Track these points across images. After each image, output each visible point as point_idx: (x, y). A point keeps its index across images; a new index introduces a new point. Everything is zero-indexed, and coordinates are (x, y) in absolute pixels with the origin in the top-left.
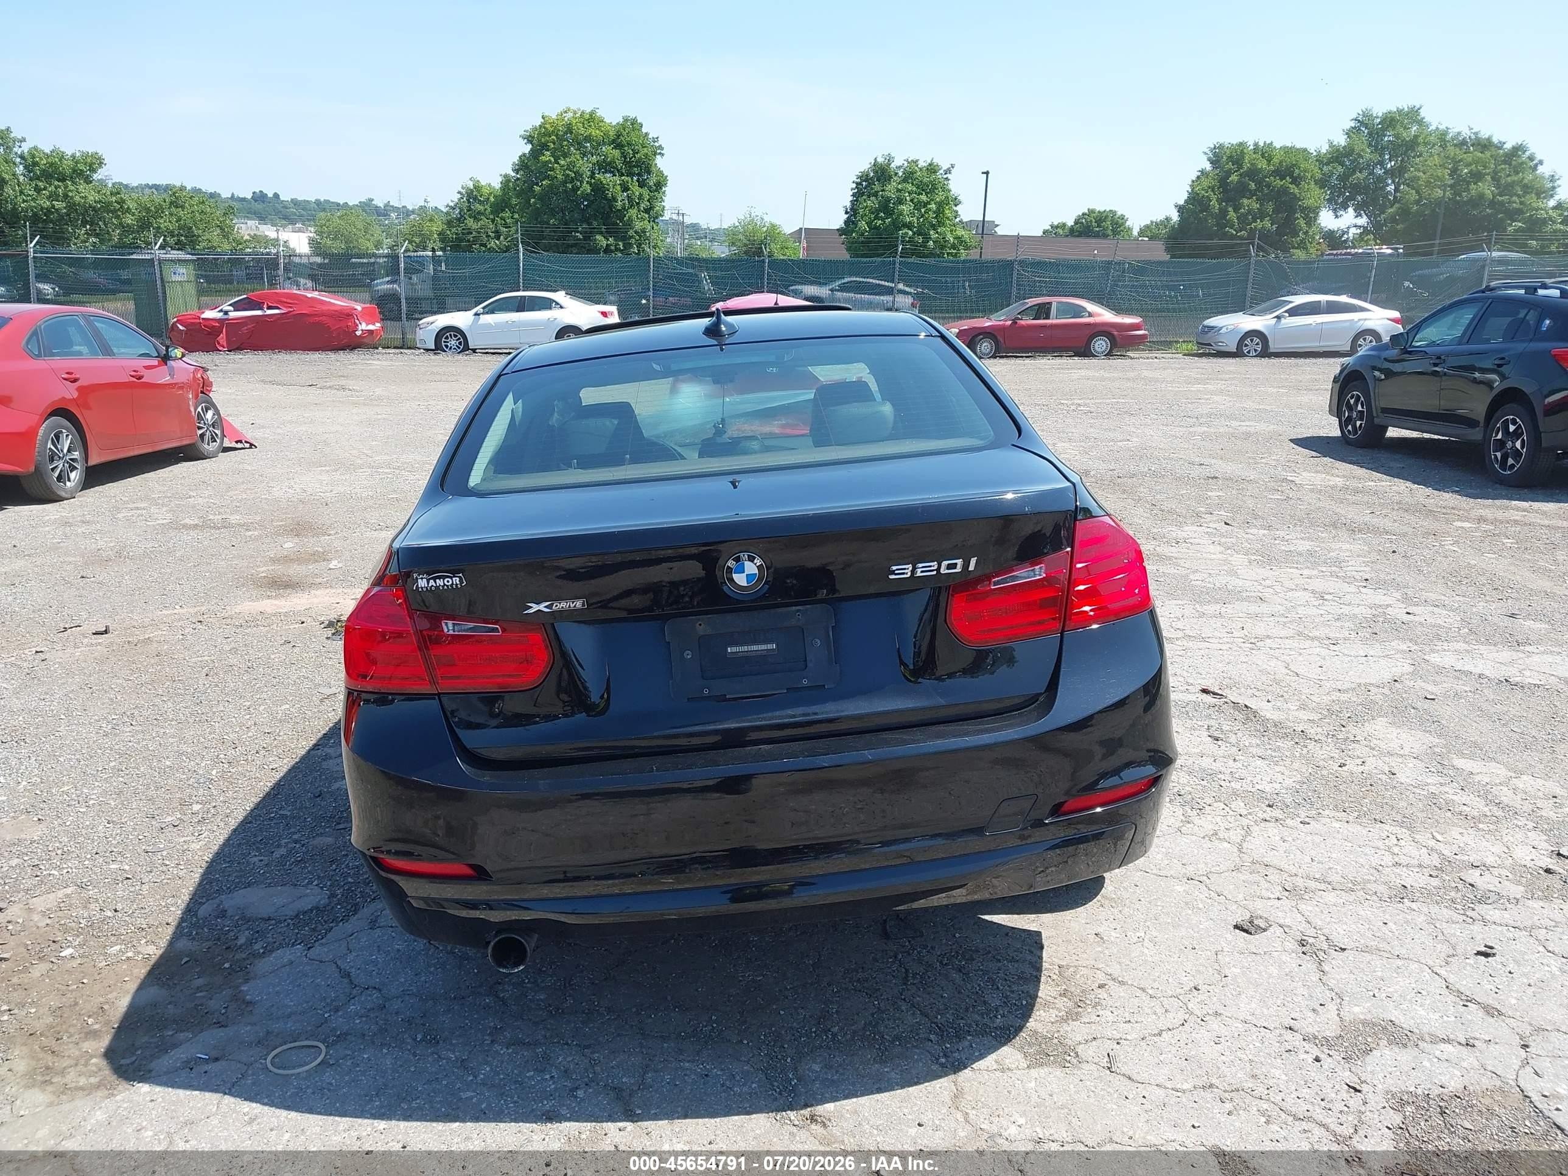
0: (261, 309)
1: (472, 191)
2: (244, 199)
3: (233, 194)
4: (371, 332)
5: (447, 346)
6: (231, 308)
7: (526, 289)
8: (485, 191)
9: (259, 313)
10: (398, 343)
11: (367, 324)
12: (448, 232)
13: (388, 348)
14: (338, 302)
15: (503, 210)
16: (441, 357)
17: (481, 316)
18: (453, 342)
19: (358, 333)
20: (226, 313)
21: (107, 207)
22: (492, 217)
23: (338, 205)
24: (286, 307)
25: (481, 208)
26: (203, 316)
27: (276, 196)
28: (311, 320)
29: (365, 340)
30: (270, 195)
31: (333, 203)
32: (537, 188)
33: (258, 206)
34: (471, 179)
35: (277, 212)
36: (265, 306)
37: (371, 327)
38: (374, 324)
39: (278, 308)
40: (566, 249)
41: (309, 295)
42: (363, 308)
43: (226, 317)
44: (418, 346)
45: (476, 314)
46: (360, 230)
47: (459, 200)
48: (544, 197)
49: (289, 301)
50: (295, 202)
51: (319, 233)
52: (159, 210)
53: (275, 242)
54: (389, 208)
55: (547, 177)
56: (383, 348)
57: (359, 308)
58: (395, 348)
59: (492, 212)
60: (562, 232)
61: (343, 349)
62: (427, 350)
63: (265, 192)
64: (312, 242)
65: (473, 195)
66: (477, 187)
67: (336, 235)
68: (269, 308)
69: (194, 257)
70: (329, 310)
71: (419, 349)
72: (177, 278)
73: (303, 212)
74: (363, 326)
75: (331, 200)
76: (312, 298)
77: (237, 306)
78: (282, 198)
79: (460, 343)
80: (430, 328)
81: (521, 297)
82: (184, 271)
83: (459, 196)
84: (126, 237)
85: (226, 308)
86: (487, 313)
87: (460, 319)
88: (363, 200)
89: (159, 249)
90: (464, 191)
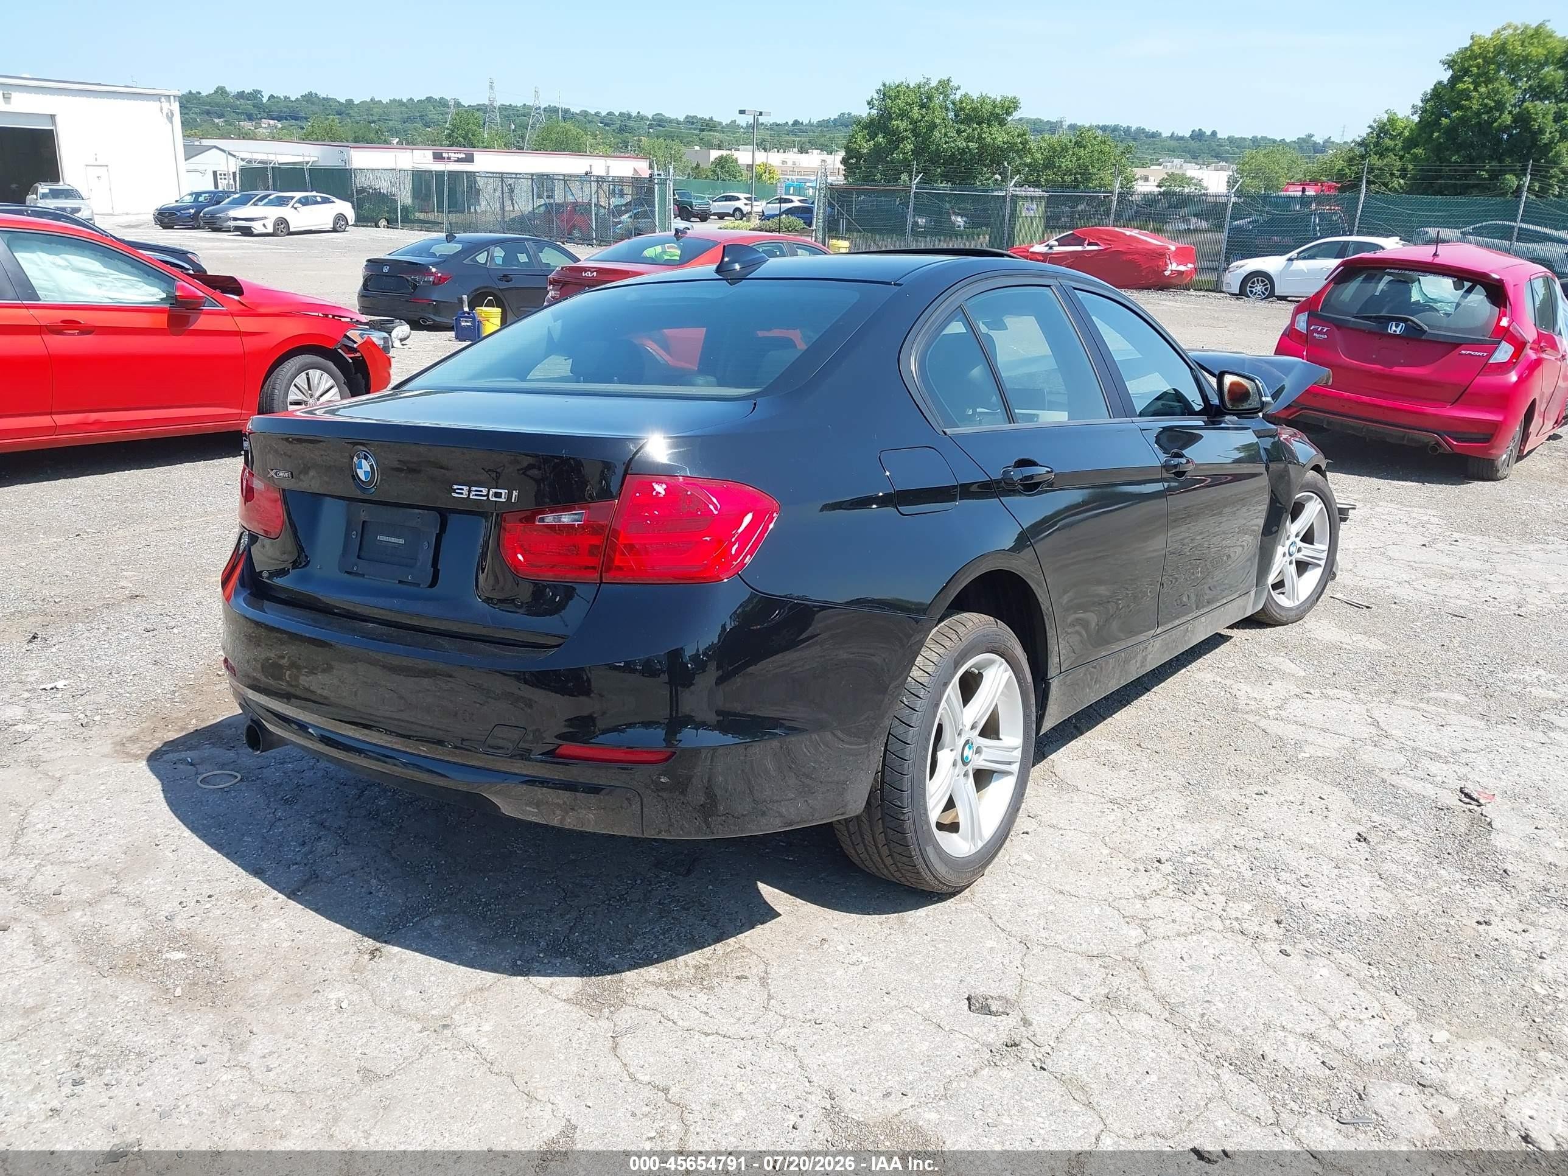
0: (1082, 244)
1: (1385, 124)
2: (1182, 138)
3: (1173, 133)
4: (1181, 273)
5: (1251, 292)
6: (1057, 243)
7: (1359, 233)
8: (1400, 125)
9: (1079, 248)
10: (1212, 286)
11: (1178, 265)
12: (1347, 171)
13: (1201, 290)
14: (1154, 241)
15: (1416, 146)
16: (1244, 302)
17: (1295, 262)
18: (1259, 288)
19: (1167, 273)
20: (1051, 247)
21: (1012, 146)
22: (1401, 153)
23: (1274, 141)
24: (1105, 244)
25: (1392, 143)
26: (1032, 250)
27: (1214, 133)
28: (1124, 258)
29: (1174, 281)
30: (1208, 133)
31: (1269, 140)
32: (1445, 121)
33: (1194, 145)
34: (1386, 112)
35: (1211, 150)
36: (1086, 242)
37: (1182, 268)
38: (1186, 265)
39: (1097, 244)
40: (1463, 190)
41: (1128, 233)
42: (1177, 248)
43: (1050, 251)
44: (1224, 290)
45: (1290, 260)
46: (1283, 168)
47: (1368, 134)
48: (1451, 132)
49: (1108, 238)
50: (1231, 140)
51: (1240, 171)
52: (1065, 149)
53: (1189, 181)
54: (1328, 144)
55: (1461, 108)
56: (1195, 290)
57: (1173, 248)
58: (1207, 290)
59: (1403, 148)
60: (1465, 171)
61: (1148, 288)
62: (1233, 294)
63: (1204, 130)
64: (1231, 182)
65: (1383, 130)
66: (1392, 121)
67: (1257, 174)
68: (1090, 244)
69: (1047, 194)
70: (1143, 248)
71: (1224, 292)
72: (1026, 213)
73: (1236, 150)
74: (1173, 266)
75: (1269, 137)
76: (1130, 236)
77: (1062, 242)
78: (1219, 136)
79: (1266, 290)
80: (1238, 271)
81: (1345, 242)
82: (1034, 207)
83: (1369, 130)
84: (1032, 175)
85: (1052, 242)
86: (1304, 258)
87: (1271, 264)
88: (1303, 136)
89: (1015, 186)
90: (1375, 125)
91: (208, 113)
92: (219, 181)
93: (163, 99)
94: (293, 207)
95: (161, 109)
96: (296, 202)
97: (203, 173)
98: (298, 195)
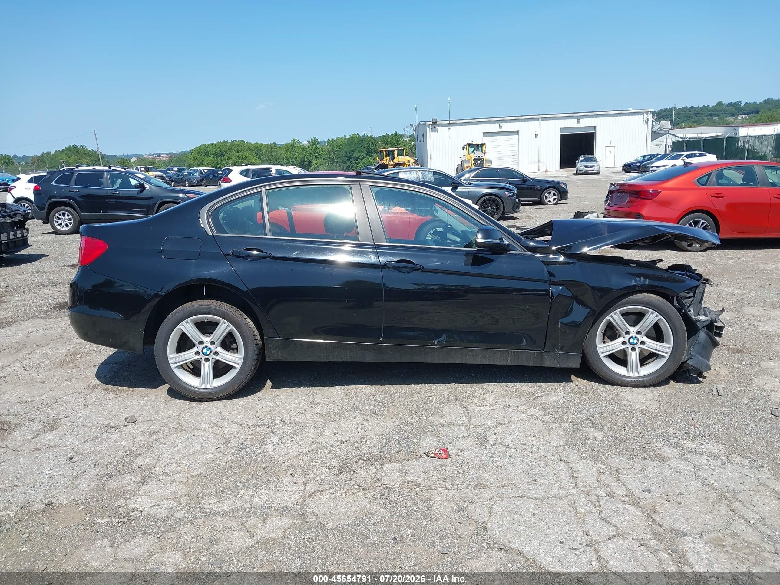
91: (711, 115)
92: (667, 149)
93: (645, 114)
94: (682, 159)
95: (643, 118)
96: (685, 157)
97: (660, 146)
98: (686, 153)
